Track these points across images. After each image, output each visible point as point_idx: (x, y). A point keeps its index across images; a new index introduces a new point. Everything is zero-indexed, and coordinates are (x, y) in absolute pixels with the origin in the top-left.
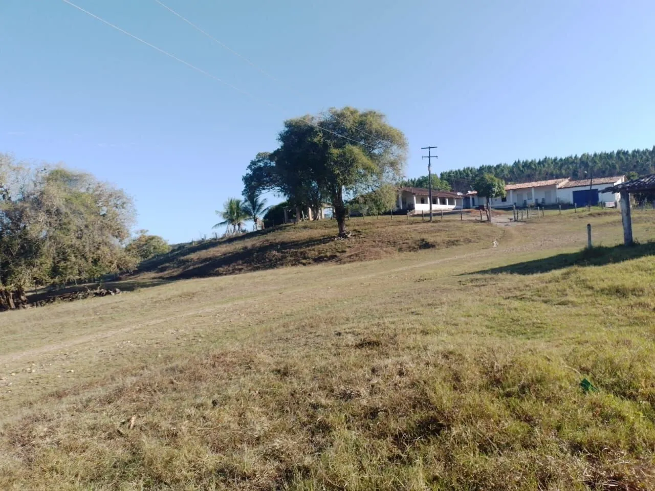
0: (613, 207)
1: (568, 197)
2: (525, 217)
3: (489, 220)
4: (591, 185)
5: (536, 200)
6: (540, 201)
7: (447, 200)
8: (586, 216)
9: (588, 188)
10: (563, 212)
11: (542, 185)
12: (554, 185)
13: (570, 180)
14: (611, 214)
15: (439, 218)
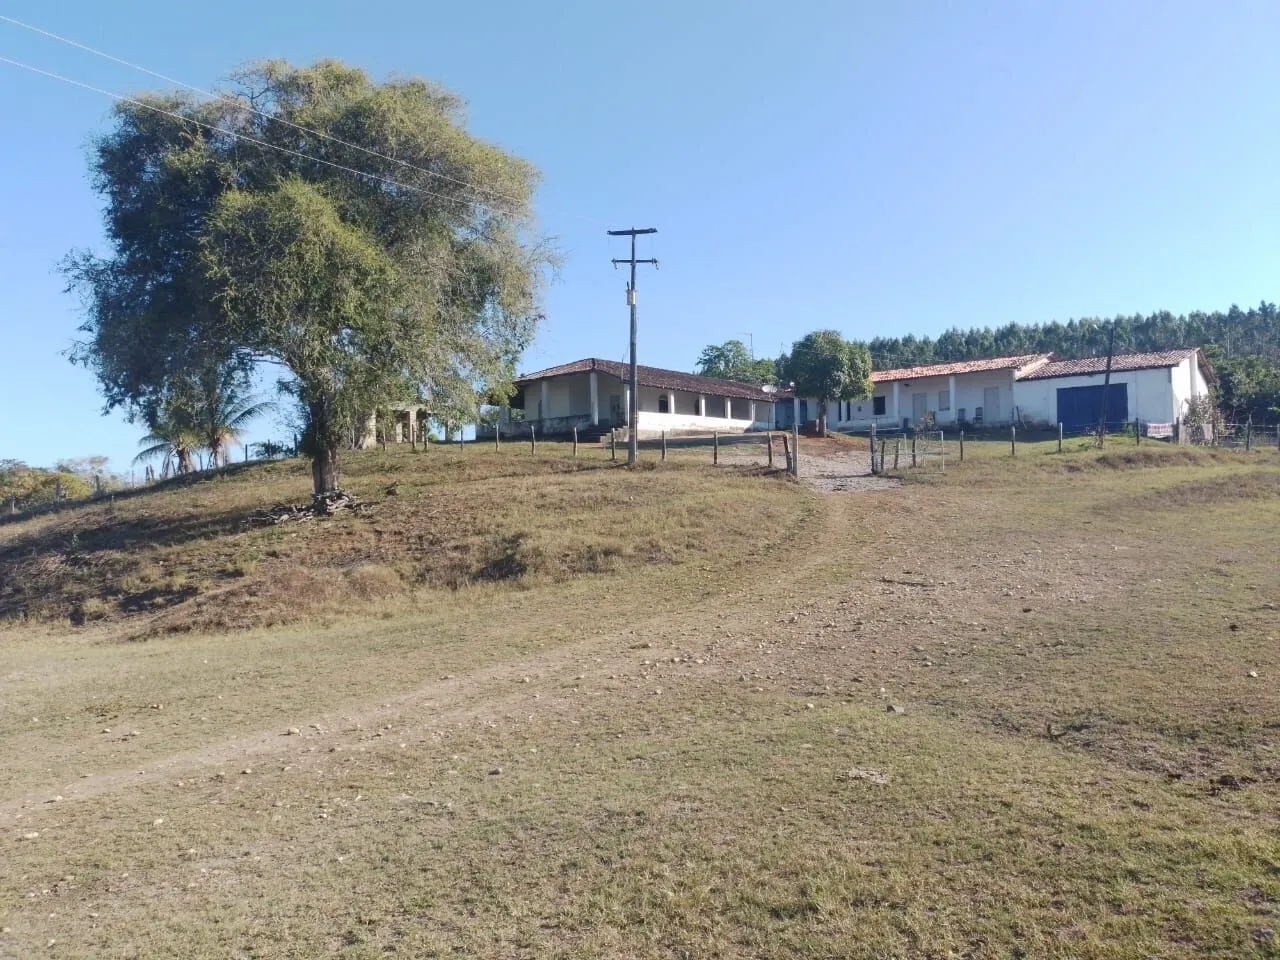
0: (1166, 439)
1: (1042, 404)
2: (905, 460)
3: (791, 469)
4: (1108, 372)
5: (962, 411)
6: (970, 416)
7: (703, 403)
8: (1089, 465)
9: (1099, 380)
10: (1024, 448)
11: (975, 369)
12: (1008, 371)
13: (1052, 360)
14: (1164, 459)
15: (653, 456)
